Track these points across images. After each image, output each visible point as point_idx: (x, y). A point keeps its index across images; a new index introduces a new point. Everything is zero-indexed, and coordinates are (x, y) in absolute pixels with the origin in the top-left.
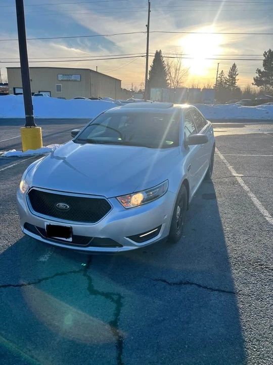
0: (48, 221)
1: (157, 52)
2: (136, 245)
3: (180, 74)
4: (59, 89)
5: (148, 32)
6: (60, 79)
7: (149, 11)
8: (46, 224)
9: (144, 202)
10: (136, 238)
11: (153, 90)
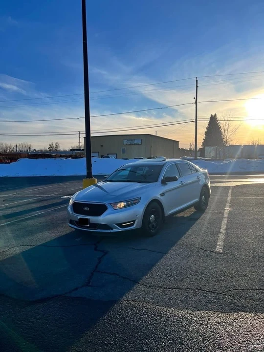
0: (80, 216)
1: (212, 116)
2: (120, 230)
3: (229, 134)
4: (124, 151)
5: (196, 103)
6: (125, 143)
7: (197, 87)
8: (78, 218)
9: (125, 206)
10: (120, 225)
11: (207, 148)
